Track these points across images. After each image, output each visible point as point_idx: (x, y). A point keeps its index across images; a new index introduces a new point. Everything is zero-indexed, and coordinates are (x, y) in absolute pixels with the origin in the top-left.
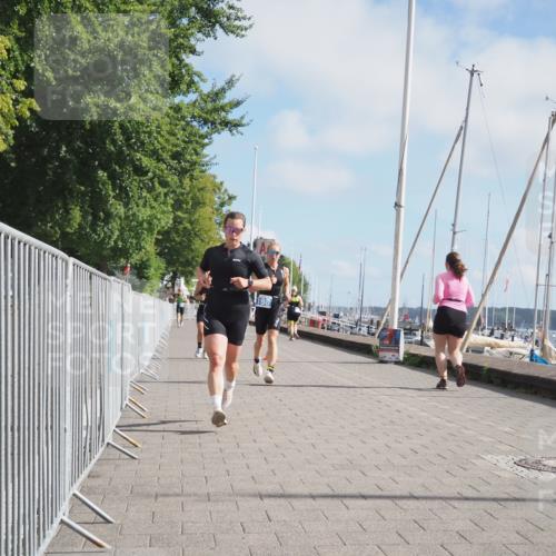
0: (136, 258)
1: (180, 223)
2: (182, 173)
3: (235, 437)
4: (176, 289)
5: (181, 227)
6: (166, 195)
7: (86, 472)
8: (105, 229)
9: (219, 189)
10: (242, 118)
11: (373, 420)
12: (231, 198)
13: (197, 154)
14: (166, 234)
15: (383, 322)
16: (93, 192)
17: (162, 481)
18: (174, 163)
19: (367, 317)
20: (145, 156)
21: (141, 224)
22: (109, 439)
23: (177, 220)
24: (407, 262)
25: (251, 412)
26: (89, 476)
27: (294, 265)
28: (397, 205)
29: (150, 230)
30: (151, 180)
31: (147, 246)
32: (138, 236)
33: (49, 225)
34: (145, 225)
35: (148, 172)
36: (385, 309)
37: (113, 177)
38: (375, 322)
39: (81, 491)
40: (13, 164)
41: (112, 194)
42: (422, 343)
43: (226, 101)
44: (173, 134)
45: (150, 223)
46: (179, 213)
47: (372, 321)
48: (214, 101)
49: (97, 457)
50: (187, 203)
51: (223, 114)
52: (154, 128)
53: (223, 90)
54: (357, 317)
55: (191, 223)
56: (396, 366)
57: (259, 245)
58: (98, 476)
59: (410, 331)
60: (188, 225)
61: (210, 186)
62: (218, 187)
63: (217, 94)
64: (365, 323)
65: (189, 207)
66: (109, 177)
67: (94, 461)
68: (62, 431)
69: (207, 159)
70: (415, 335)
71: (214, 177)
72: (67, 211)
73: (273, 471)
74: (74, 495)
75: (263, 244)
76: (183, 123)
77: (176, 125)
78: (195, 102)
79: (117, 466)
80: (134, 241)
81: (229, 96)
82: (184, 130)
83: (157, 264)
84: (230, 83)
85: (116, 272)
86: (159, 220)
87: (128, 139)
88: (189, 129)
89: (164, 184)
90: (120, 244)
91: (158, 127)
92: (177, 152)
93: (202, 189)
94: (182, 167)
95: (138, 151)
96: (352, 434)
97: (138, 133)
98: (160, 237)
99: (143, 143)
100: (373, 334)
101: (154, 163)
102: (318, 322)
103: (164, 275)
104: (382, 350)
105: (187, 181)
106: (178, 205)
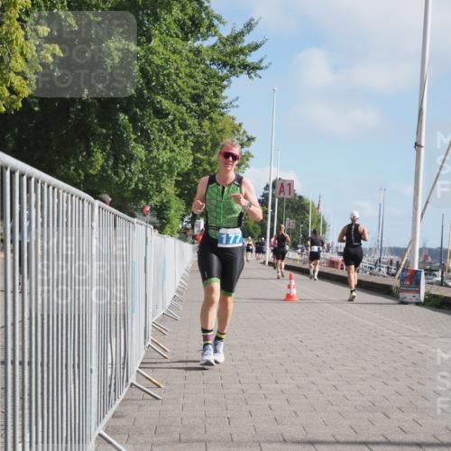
0: (156, 200)
1: (200, 165)
2: (202, 115)
3: (257, 378)
4: (196, 229)
5: (200, 168)
6: (186, 137)
7: (110, 413)
8: (127, 172)
9: (238, 131)
10: (261, 61)
11: (395, 361)
12: (250, 139)
13: (216, 96)
14: (186, 175)
15: (403, 263)
16: (115, 134)
17: (186, 422)
18: (193, 105)
19: (386, 257)
20: (166, 98)
21: (161, 166)
22: (132, 379)
23: (196, 162)
24: (427, 203)
25: (272, 353)
26: (113, 416)
27: (313, 205)
28: (418, 145)
29: (170, 172)
30: (172, 122)
31: (167, 189)
32: (158, 178)
33: (72, 168)
34: (165, 167)
35: (169, 114)
36: (406, 250)
37: (133, 119)
38: (394, 262)
39: (106, 431)
40: (36, 109)
41: (133, 136)
42: (442, 284)
43: (245, 44)
44: (191, 76)
45: (170, 165)
46: (199, 155)
47: (391, 262)
48: (233, 44)
49: (121, 397)
50: (206, 145)
51: (242, 57)
52: (172, 71)
53: (242, 34)
54: (377, 257)
55: (211, 164)
56: (418, 307)
57: (278, 186)
58: (122, 417)
59: (430, 272)
60: (207, 167)
61: (228, 128)
62: (236, 129)
63: (235, 38)
64: (384, 263)
65: (208, 148)
66: (130, 120)
67: (118, 402)
68: (88, 372)
69: (226, 101)
70: (435, 275)
71: (233, 119)
72: (90, 154)
73: (295, 413)
74: (100, 435)
75: (282, 185)
76: (203, 66)
77: (196, 68)
78: (214, 46)
79: (140, 406)
80: (155, 183)
81: (248, 40)
82: (203, 72)
83: (177, 205)
84: (249, 26)
85: (137, 214)
86: (179, 161)
87: (148, 82)
88: (208, 71)
89: (184, 126)
90: (141, 186)
91: (177, 69)
92: (197, 95)
93: (221, 131)
94: (202, 110)
95: (159, 94)
96: (373, 375)
97: (157, 75)
98: (180, 179)
99: (163, 87)
100: (394, 275)
101: (174, 106)
102: (337, 263)
103: (184, 216)
104: (403, 291)
105: (206, 123)
106: (197, 147)
